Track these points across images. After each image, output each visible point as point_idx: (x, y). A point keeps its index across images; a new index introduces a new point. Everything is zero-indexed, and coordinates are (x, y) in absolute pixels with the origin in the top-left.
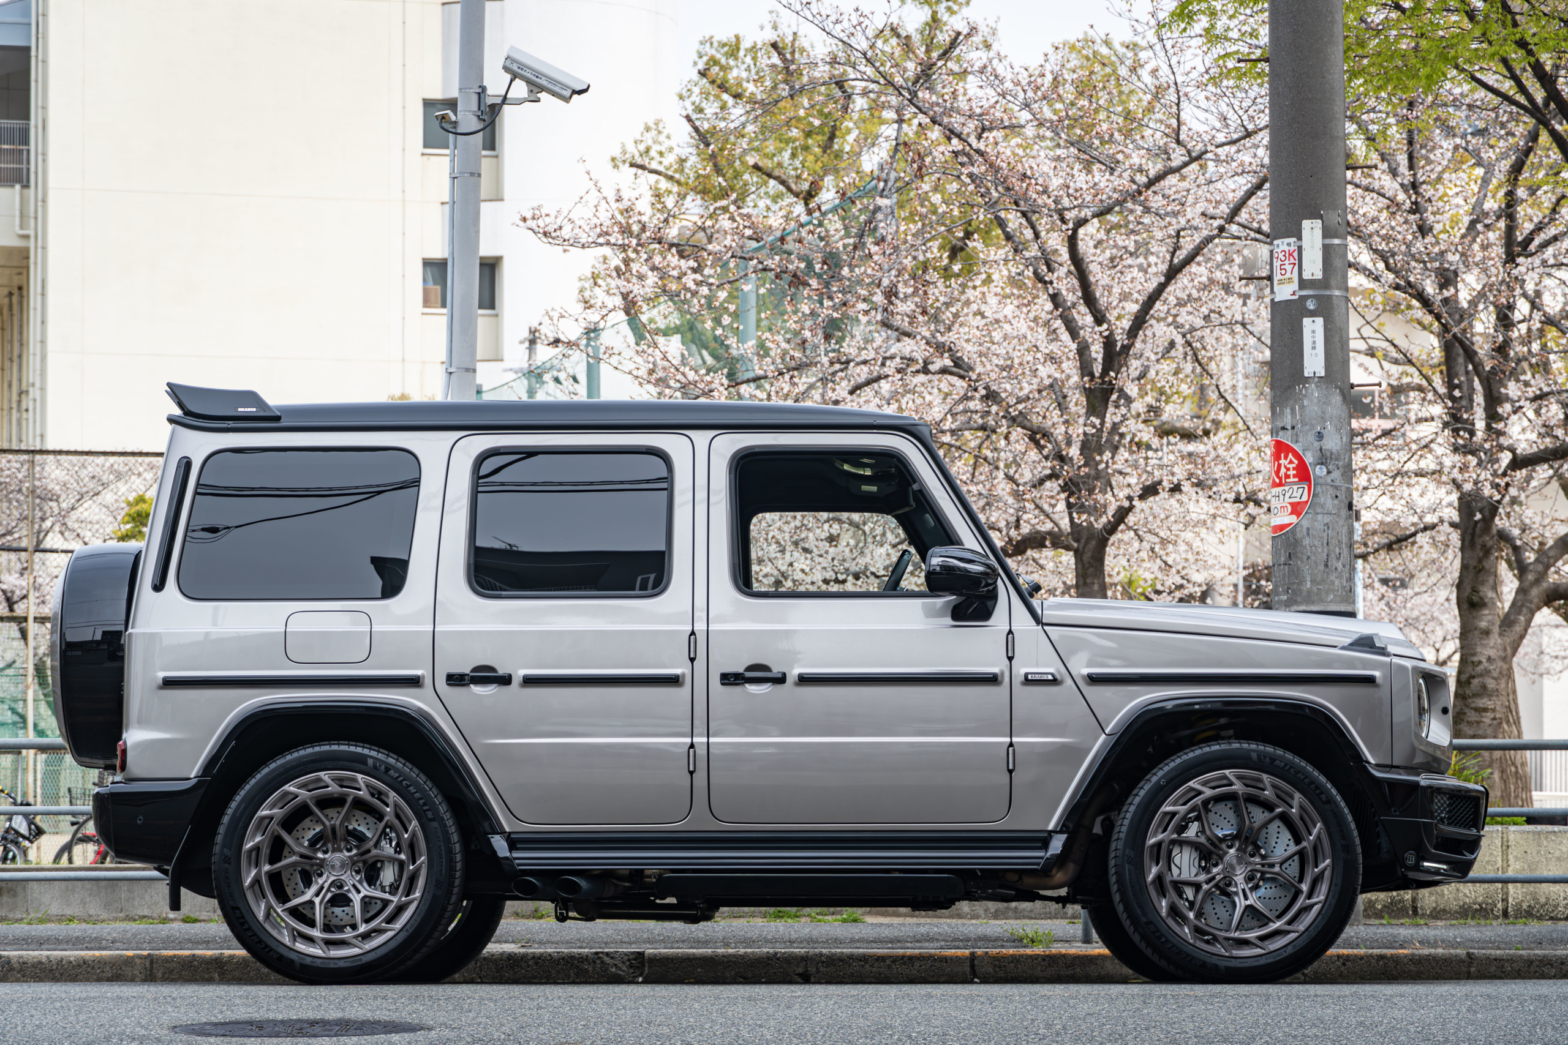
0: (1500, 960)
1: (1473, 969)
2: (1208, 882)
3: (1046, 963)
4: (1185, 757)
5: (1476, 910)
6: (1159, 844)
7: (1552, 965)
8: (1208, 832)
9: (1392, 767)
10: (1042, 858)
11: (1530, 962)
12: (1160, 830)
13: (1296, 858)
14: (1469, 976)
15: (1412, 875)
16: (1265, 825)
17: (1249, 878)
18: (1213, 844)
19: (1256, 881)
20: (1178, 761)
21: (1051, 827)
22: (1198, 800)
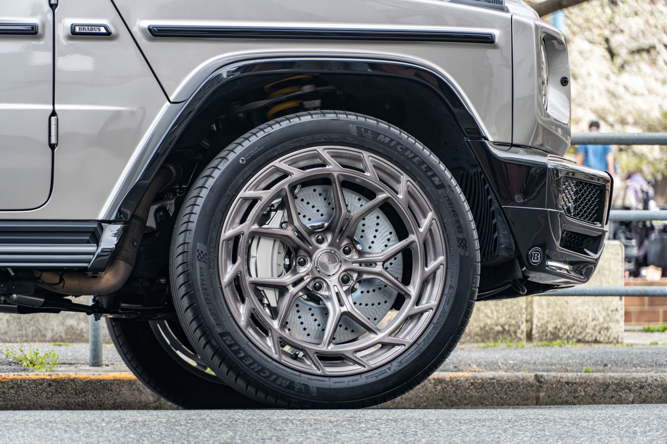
0: (573, 384)
1: (542, 394)
2: (295, 284)
3: (52, 389)
4: (269, 130)
5: (499, 332)
6: (236, 238)
7: (630, 389)
8: (296, 223)
9: (512, 145)
10: (93, 254)
11: (606, 386)
12: (238, 220)
13: (400, 256)
14: (538, 403)
15: (535, 277)
16: (363, 216)
17: (344, 281)
18: (301, 236)
19: (351, 283)
20: (261, 134)
21: (101, 216)
22: (284, 184)
